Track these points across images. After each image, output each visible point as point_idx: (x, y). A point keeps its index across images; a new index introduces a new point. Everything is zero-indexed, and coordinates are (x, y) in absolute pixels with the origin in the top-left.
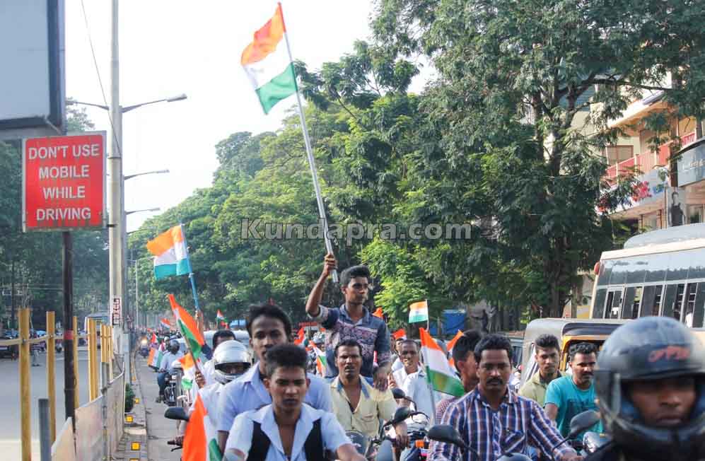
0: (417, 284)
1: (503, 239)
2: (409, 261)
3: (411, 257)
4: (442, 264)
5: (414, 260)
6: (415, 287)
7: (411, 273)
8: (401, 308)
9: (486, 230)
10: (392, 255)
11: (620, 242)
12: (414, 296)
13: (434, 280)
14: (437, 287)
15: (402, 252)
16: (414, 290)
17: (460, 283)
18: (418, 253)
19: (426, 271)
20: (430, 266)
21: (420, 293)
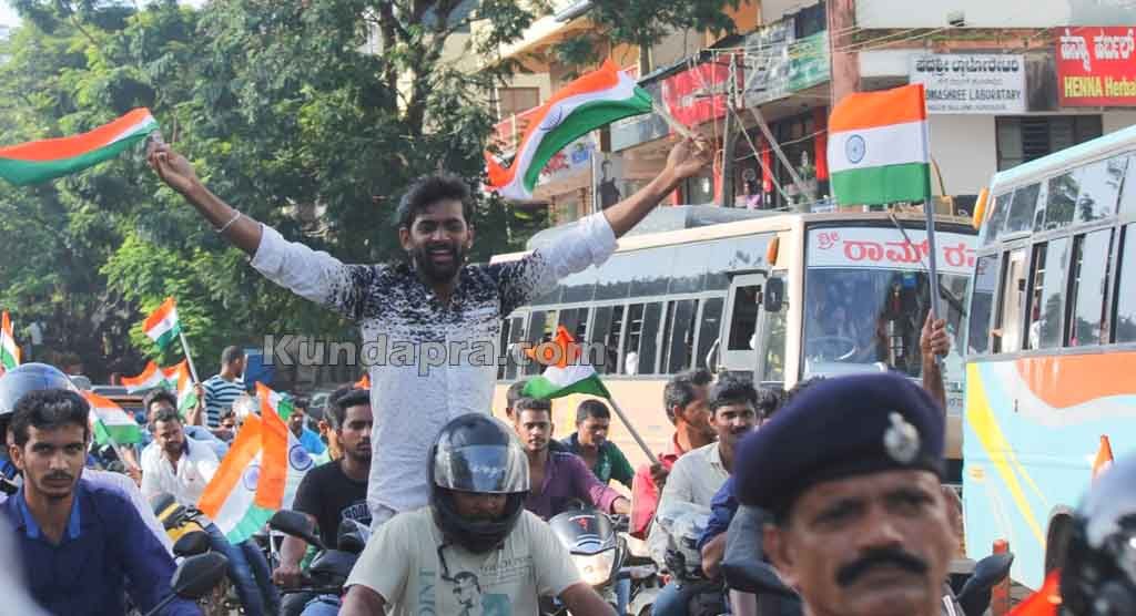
0: (199, 308)
1: (332, 237)
2: (185, 273)
3: (187, 266)
4: (237, 278)
5: (192, 271)
6: (194, 313)
7: (187, 291)
8: (172, 348)
9: (305, 223)
10: (158, 263)
11: (517, 241)
12: (193, 328)
13: (225, 302)
14: (230, 313)
15: (172, 259)
16: (193, 320)
17: (266, 307)
18: (199, 261)
19: (212, 289)
20: (219, 282)
21: (202, 323)
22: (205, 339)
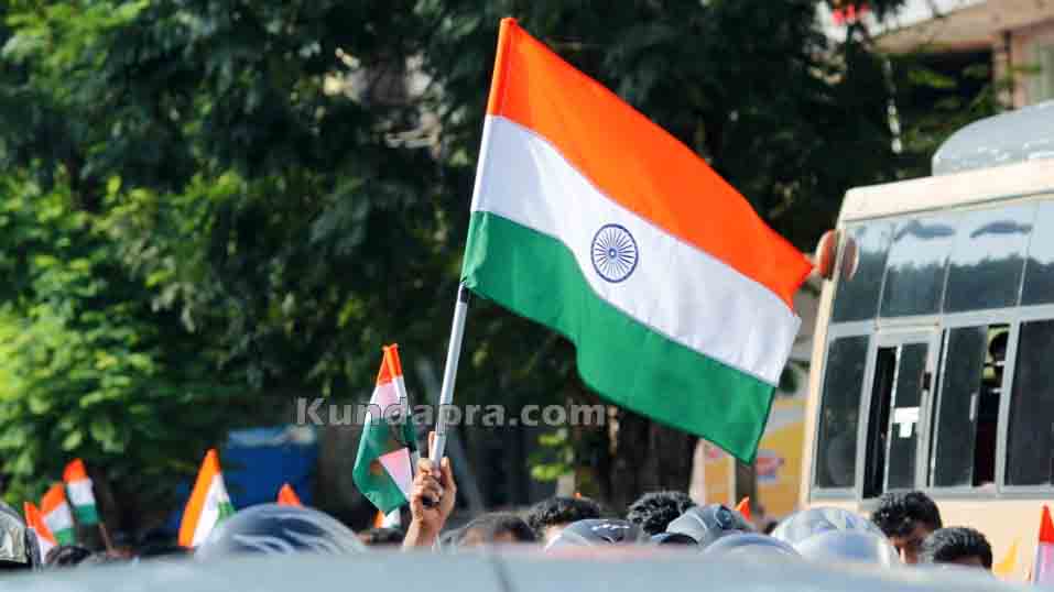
0: (118, 334)
1: (454, 147)
2: (83, 243)
3: (88, 226)
4: (216, 253)
5: (103, 239)
6: (108, 345)
7: (91, 291)
8: (54, 434)
9: (384, 110)
11: (919, 143)
12: (107, 381)
13: (186, 316)
14: (200, 340)
15: (51, 210)
16: (106, 360)
17: (289, 326)
18: (118, 211)
19: (152, 280)
20: (169, 261)
21: (130, 370)
22: (136, 409)
